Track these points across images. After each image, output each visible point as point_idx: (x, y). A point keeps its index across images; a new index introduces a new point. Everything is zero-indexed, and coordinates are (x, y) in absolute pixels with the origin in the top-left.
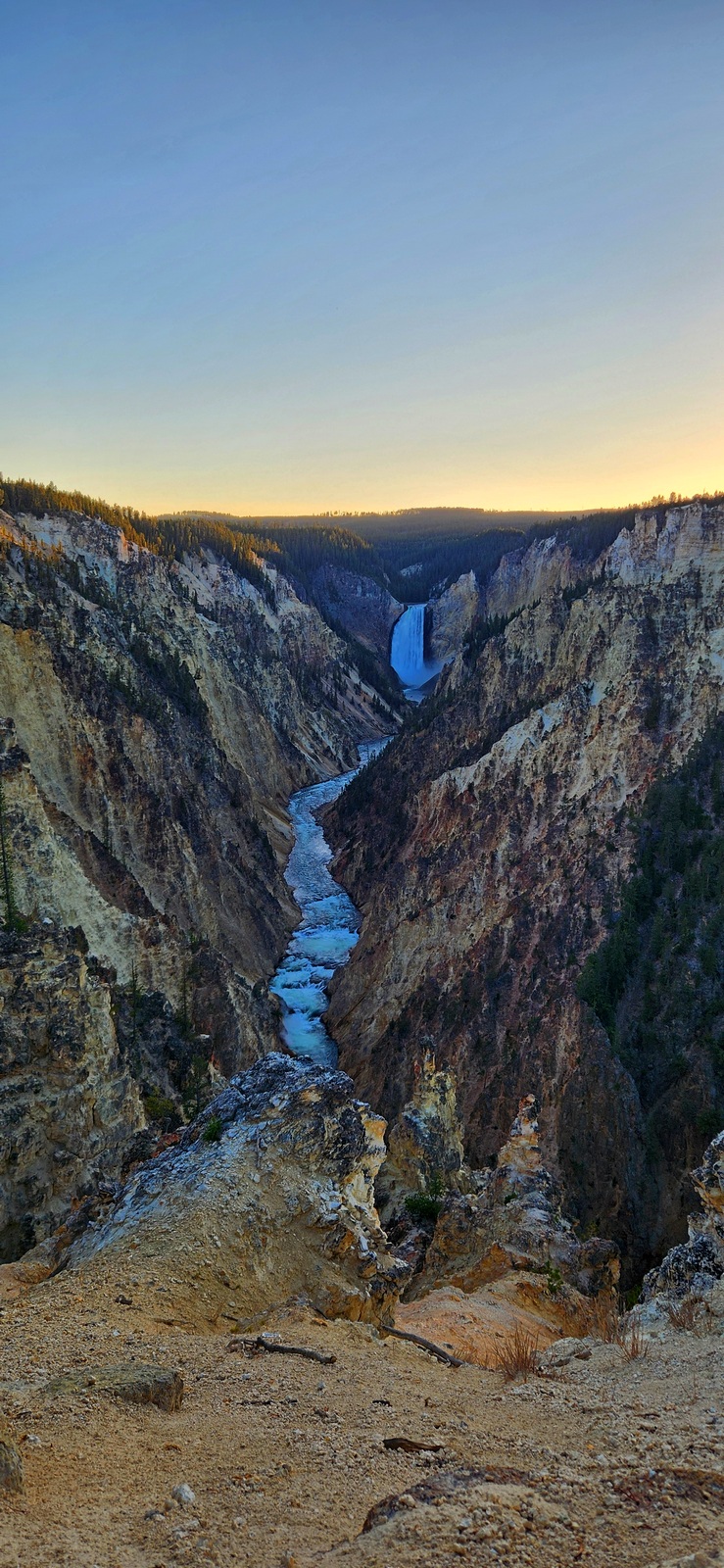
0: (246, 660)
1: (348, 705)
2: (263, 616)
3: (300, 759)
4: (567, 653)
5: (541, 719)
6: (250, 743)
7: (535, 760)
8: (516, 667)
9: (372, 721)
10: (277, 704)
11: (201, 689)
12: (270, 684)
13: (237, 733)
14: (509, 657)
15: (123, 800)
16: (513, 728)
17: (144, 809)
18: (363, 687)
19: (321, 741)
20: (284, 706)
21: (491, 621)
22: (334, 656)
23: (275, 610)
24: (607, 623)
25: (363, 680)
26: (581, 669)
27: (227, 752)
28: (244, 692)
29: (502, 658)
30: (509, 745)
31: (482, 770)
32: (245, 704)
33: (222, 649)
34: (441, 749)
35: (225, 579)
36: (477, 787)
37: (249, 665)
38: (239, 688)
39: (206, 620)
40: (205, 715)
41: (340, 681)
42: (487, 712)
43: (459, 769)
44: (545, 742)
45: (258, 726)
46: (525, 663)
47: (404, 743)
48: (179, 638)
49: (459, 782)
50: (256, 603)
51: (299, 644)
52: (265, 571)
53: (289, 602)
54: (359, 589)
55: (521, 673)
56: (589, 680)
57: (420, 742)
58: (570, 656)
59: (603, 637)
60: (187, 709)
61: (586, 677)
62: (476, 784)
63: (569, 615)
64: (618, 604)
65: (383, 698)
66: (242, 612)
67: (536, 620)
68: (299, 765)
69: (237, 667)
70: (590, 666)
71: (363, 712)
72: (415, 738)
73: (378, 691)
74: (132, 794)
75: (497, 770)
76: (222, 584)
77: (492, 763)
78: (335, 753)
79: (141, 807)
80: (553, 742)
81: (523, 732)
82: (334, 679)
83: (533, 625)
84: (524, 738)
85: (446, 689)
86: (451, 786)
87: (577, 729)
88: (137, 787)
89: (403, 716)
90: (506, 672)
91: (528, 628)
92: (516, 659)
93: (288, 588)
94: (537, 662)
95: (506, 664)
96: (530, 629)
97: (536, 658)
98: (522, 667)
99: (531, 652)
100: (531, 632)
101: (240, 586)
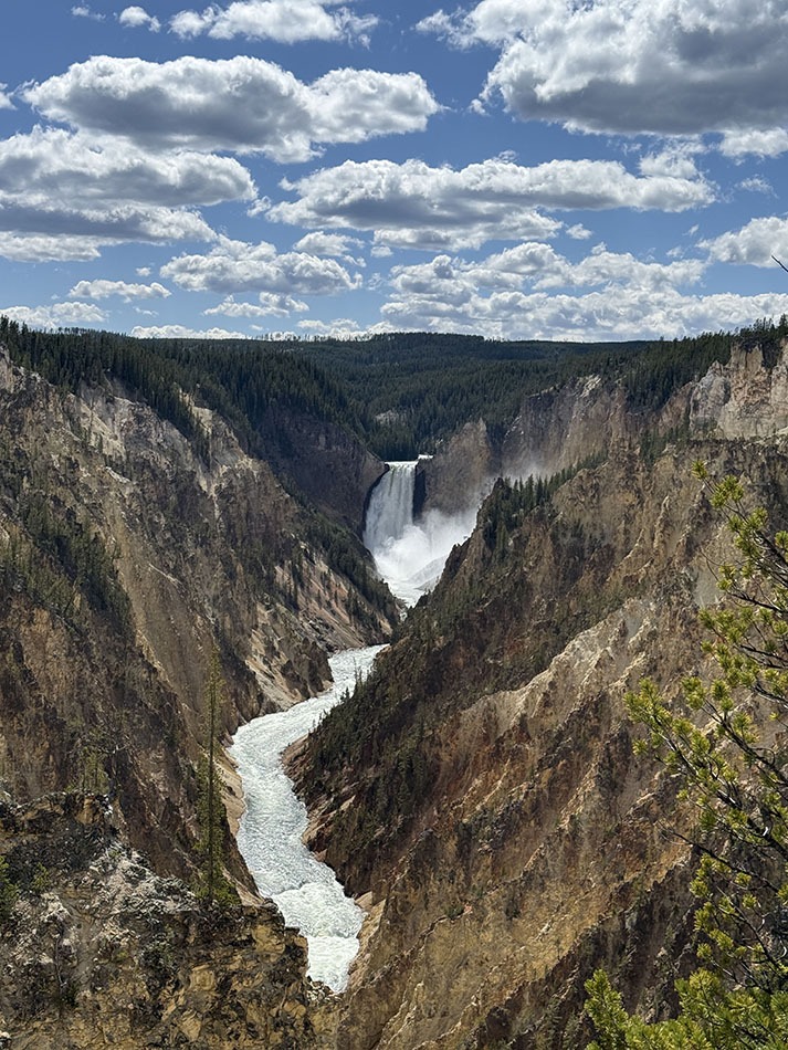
0: (174, 535)
2: (193, 474)
3: (248, 680)
4: (652, 531)
5: (624, 624)
8: (576, 551)
10: (216, 598)
11: (120, 574)
12: (207, 569)
14: (564, 535)
15: (21, 733)
17: (51, 747)
18: (335, 578)
20: (227, 601)
23: (209, 466)
26: (676, 553)
28: (171, 579)
29: (554, 537)
30: (579, 660)
32: (174, 597)
33: (141, 517)
35: (139, 419)
36: (534, 721)
37: (178, 542)
38: (166, 573)
39: (116, 476)
41: (301, 568)
43: (502, 693)
46: (587, 543)
48: (85, 500)
49: (503, 713)
50: (183, 455)
51: (243, 515)
52: (195, 410)
53: (230, 456)
54: (322, 439)
55: (582, 559)
58: (658, 535)
59: (709, 508)
60: (102, 603)
62: (531, 715)
64: (729, 462)
65: (363, 594)
66: (165, 467)
67: (601, 484)
68: (247, 686)
69: (161, 544)
70: (691, 548)
74: (35, 724)
76: (136, 427)
77: (554, 684)
78: (298, 671)
79: (46, 745)
83: (597, 490)
84: (600, 651)
86: (490, 717)
88: (41, 714)
90: (560, 556)
91: (590, 494)
92: (575, 539)
93: (229, 435)
94: (604, 544)
95: (559, 545)
96: (594, 496)
97: (603, 538)
98: (583, 550)
99: (595, 529)
100: (594, 501)
101: (160, 431)
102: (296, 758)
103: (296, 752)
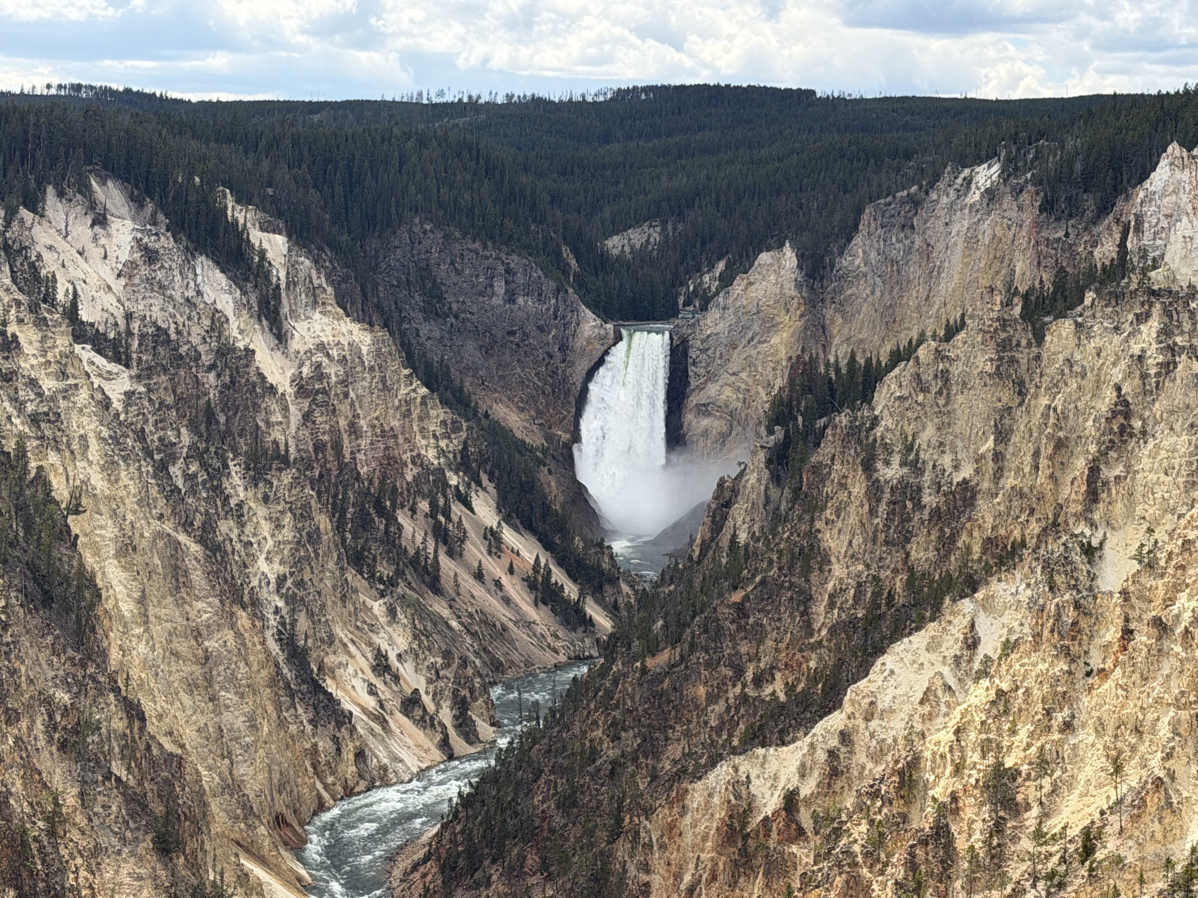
0: (205, 466)
1: (468, 582)
2: (250, 353)
3: (339, 725)
5: (973, 626)
6: (209, 681)
7: (957, 732)
9: (529, 624)
10: (281, 580)
11: (81, 540)
12: (266, 528)
13: (176, 654)
14: (887, 463)
16: (898, 647)
18: (509, 536)
19: (396, 678)
20: (300, 584)
21: (838, 370)
22: (431, 454)
23: (281, 337)
24: (1137, 381)
25: (507, 519)
26: (1072, 496)
27: (148, 706)
28: (195, 548)
29: (868, 467)
30: (891, 692)
31: (821, 756)
32: (197, 577)
33: (141, 435)
34: (712, 699)
35: (151, 256)
36: (808, 801)
37: (211, 478)
38: (182, 538)
39: (100, 360)
40: (92, 606)
41: (448, 518)
42: (831, 605)
43: (761, 751)
44: (985, 683)
45: (230, 636)
46: (927, 478)
47: (615, 682)
48: (30, 408)
49: (758, 787)
50: (232, 318)
51: (343, 423)
52: (256, 236)
53: (317, 316)
54: (499, 285)
55: (919, 506)
56: (1093, 525)
57: (658, 678)
58: (1043, 462)
59: (1127, 415)
60: (45, 593)
61: (1086, 515)
62: (806, 791)
63: (1038, 357)
64: (1165, 332)
65: (561, 563)
66: (195, 340)
67: (956, 369)
68: (335, 740)
69: (180, 483)
70: (1095, 489)
71: (507, 601)
72: (644, 670)
73: (547, 545)
75: (861, 757)
76: (143, 271)
77: (845, 737)
78: (431, 707)
80: (1005, 686)
81: (925, 657)
82: (432, 514)
83: (947, 381)
84: (928, 673)
85: (725, 542)
86: (738, 797)
87: (1066, 652)
89: (613, 610)
90: (879, 501)
91: (934, 390)
92: (905, 470)
93: (316, 282)
94: (958, 478)
95: (877, 480)
96: (940, 393)
97: (956, 467)
98: (920, 489)
99: (943, 452)
100: (941, 401)
101: (191, 276)
102: (415, 867)
103: (416, 857)
